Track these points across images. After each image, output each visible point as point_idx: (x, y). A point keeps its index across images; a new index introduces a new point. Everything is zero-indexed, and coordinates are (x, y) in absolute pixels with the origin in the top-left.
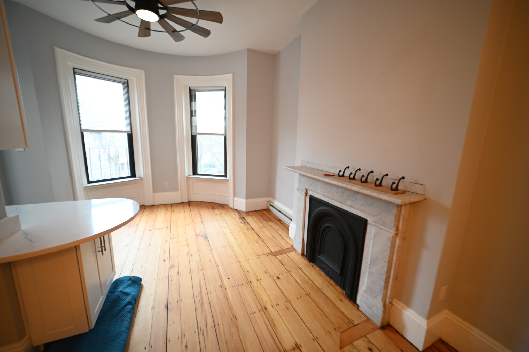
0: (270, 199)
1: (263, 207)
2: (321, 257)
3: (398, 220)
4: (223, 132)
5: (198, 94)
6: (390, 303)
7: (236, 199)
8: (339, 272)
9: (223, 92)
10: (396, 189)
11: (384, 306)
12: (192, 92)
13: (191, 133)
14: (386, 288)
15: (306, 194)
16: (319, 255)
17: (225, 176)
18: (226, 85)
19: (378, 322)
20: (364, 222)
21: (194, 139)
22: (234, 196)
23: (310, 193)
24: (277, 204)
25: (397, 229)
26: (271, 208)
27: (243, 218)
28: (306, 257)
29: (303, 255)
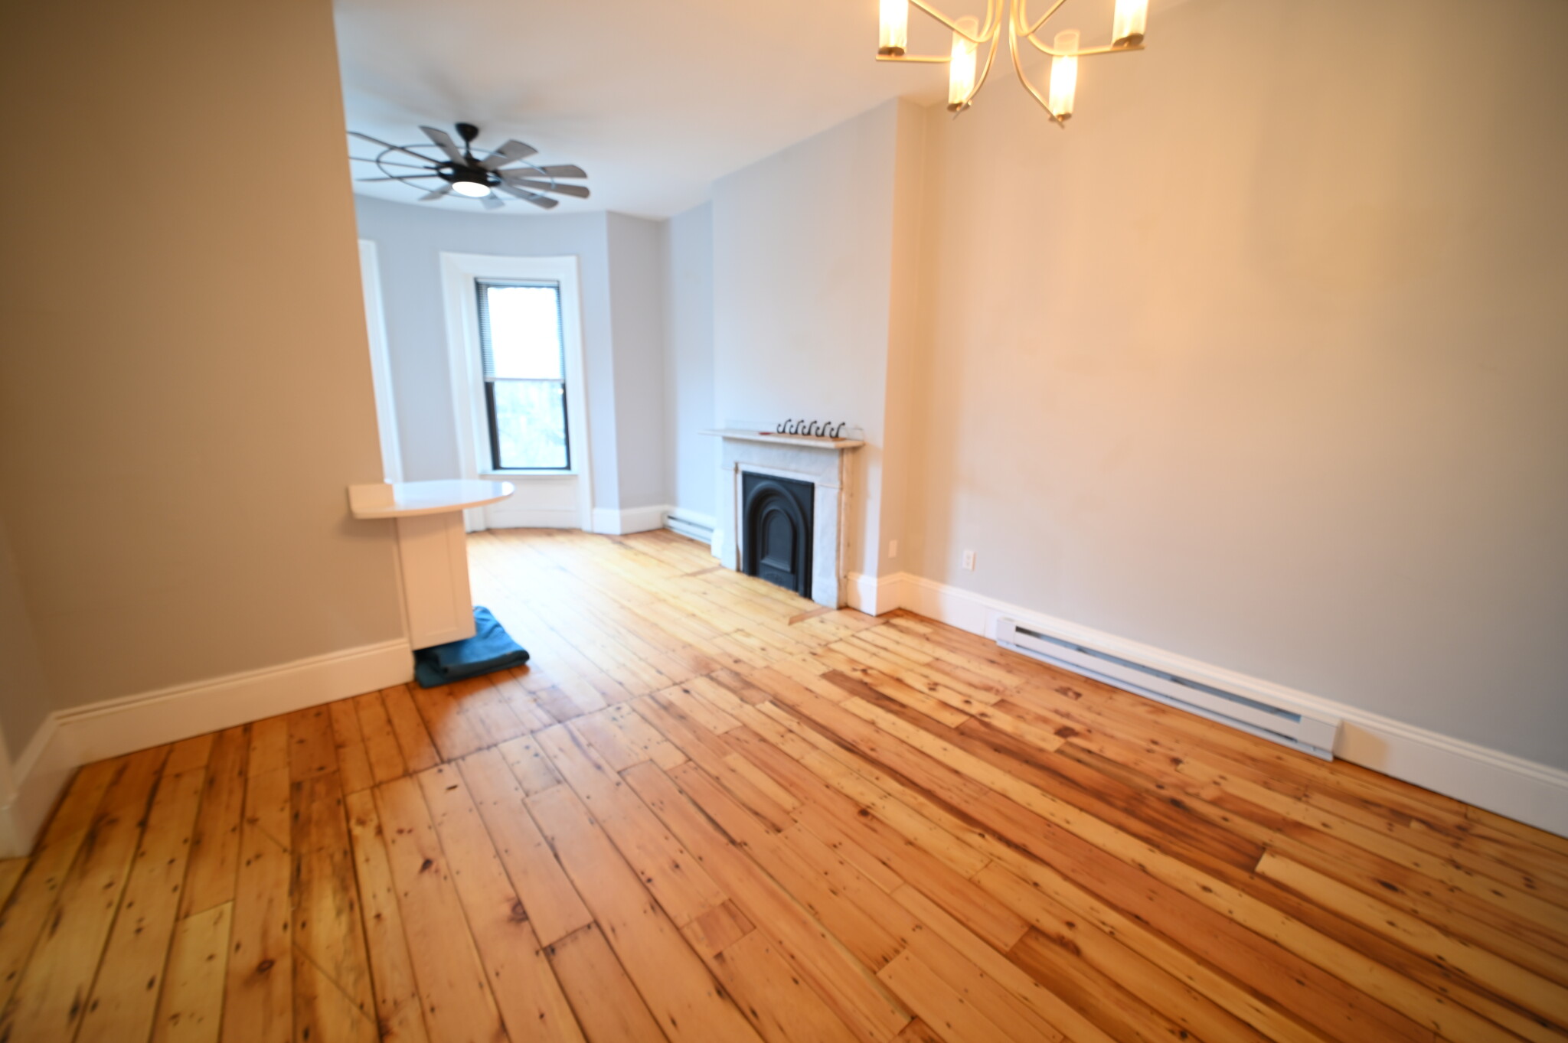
0: (666, 507)
1: (655, 524)
2: (767, 561)
3: (841, 472)
4: (558, 375)
5: (491, 291)
6: (845, 577)
7: (597, 511)
8: (788, 569)
9: (553, 292)
10: (837, 436)
11: (839, 581)
12: (480, 288)
13: (484, 377)
14: (838, 558)
15: (736, 470)
16: (763, 557)
17: (568, 467)
18: (561, 277)
19: (834, 604)
20: (810, 487)
21: (489, 388)
22: (594, 505)
23: (743, 467)
24: (680, 512)
25: (842, 482)
26: (672, 523)
27: (621, 543)
28: (744, 572)
29: (738, 570)
